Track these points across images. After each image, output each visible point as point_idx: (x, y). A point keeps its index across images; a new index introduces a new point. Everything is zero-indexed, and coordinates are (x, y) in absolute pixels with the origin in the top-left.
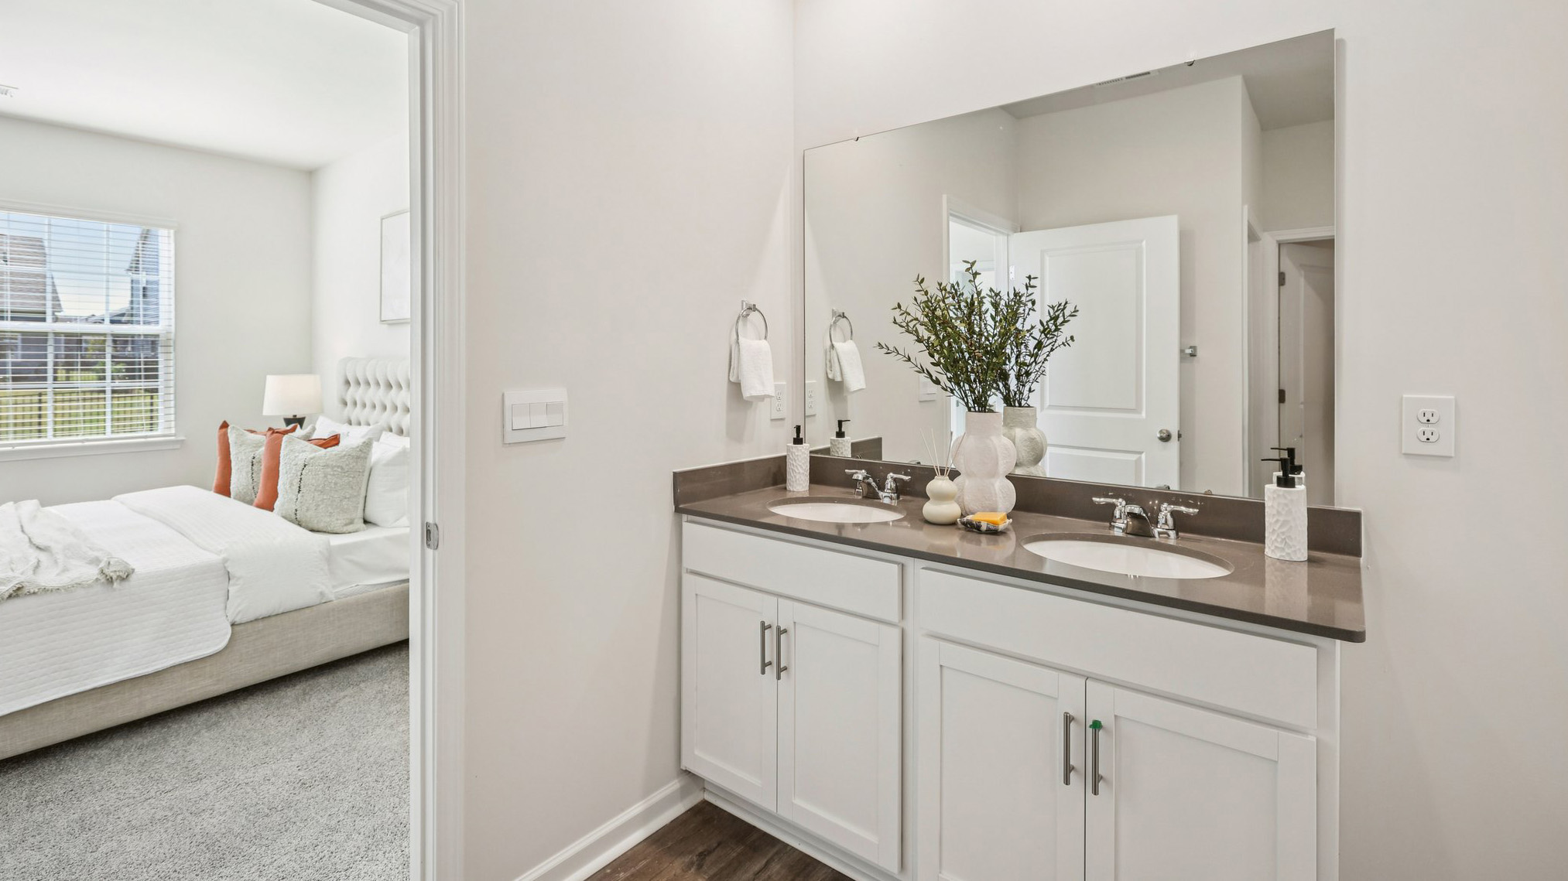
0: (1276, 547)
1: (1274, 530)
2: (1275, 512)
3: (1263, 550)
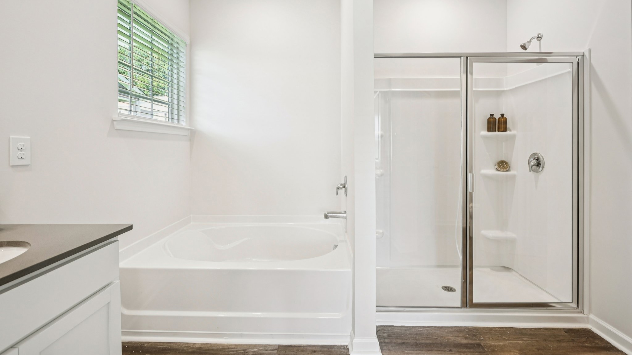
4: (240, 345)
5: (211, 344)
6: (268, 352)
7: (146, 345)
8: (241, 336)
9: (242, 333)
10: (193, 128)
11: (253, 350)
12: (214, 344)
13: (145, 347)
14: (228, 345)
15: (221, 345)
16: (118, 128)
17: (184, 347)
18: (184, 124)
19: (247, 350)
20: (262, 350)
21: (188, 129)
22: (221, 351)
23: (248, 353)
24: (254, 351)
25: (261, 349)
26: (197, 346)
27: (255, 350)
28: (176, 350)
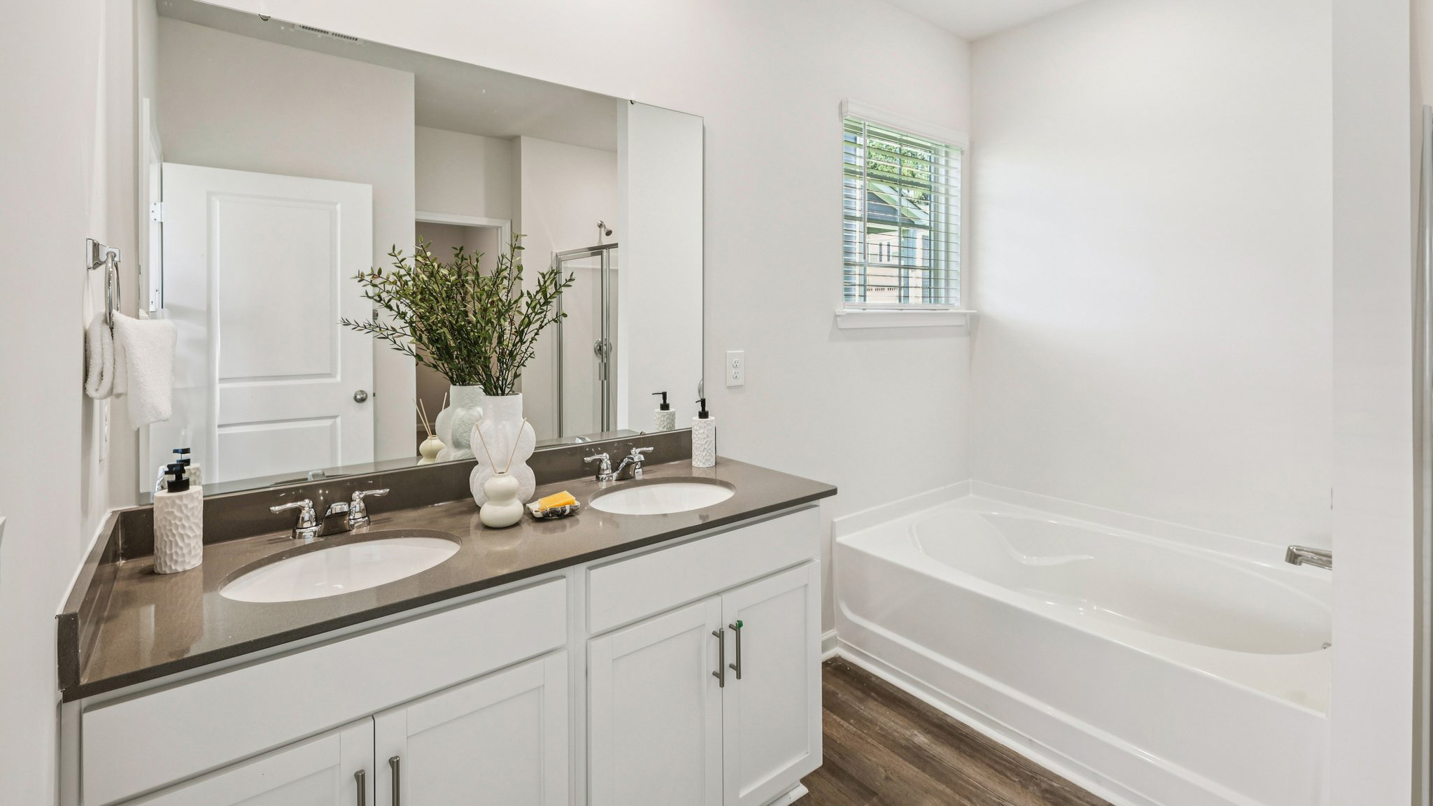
0: (706, 460)
1: (705, 448)
2: (705, 436)
3: (690, 465)
4: (1026, 760)
5: (973, 730)
6: (1081, 802)
7: (873, 679)
8: (1031, 743)
9: (1031, 738)
10: (975, 311)
11: (1049, 782)
12: (978, 733)
13: (871, 681)
14: (1002, 747)
15: (990, 740)
16: (843, 327)
17: (928, 711)
18: (957, 304)
19: (1038, 777)
20: (1068, 791)
21: (965, 314)
22: (987, 749)
23: (1039, 781)
24: (1052, 785)
25: (1069, 789)
26: (949, 720)
27: (1055, 784)
28: (915, 709)
